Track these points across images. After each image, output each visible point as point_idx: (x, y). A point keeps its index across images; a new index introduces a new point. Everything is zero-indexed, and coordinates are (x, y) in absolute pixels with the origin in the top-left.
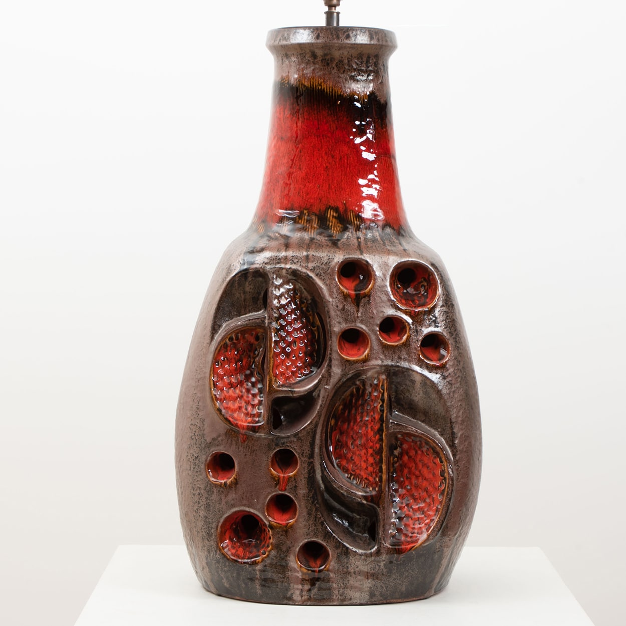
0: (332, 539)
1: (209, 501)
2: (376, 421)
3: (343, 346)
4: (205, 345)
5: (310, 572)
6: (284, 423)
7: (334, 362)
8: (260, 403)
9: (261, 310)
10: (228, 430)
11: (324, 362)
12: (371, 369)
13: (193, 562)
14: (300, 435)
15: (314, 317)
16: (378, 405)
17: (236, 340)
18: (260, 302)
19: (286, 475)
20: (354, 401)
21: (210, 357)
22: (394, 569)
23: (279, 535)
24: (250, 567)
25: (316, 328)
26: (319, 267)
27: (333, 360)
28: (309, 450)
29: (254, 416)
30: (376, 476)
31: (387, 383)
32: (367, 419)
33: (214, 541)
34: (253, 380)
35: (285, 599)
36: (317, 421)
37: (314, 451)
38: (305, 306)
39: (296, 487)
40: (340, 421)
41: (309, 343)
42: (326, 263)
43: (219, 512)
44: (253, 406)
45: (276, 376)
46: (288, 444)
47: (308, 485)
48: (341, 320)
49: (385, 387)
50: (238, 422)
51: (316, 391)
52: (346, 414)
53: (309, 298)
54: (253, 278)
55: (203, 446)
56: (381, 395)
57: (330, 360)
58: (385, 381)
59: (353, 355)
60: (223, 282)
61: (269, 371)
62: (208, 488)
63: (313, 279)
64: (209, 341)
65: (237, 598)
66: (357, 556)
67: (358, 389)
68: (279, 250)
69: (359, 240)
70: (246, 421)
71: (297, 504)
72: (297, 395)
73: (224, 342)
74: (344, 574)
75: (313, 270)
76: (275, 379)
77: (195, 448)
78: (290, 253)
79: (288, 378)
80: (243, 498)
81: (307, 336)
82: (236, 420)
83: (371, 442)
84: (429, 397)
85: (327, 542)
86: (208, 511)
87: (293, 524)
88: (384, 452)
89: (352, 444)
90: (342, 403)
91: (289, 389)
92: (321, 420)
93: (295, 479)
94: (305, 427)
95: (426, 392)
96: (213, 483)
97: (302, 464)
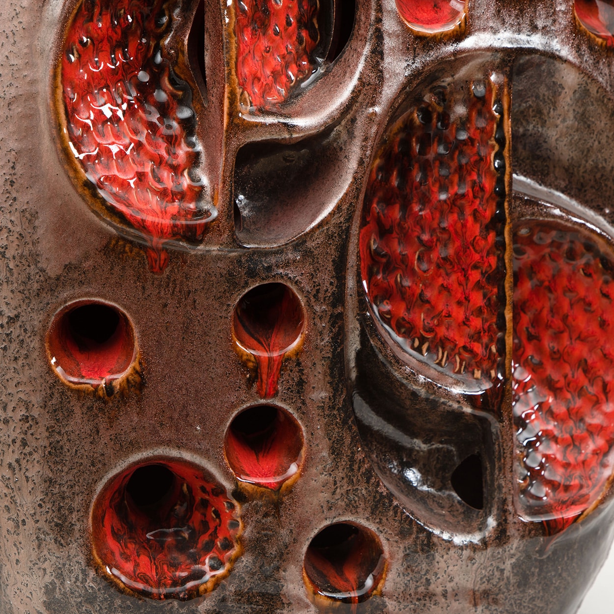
0: (391, 513)
1: (58, 438)
2: (487, 196)
5: (338, 603)
7: (389, 43)
10: (112, 239)
14: (310, 244)
16: (490, 154)
19: (275, 354)
21: (49, 38)
22: (533, 574)
23: (260, 517)
24: (182, 607)
27: (384, 35)
28: (331, 284)
29: (181, 196)
30: (491, 340)
31: (508, 93)
34: (162, 96)
36: (349, 206)
37: (345, 284)
39: (301, 383)
40: (375, 200)
43: (93, 465)
44: (176, 170)
46: (281, 271)
47: (332, 375)
49: (506, 106)
51: (343, 123)
55: (36, 286)
56: (495, 126)
57: (379, 36)
58: (506, 90)
61: (230, 73)
62: (54, 401)
66: (452, 552)
72: (301, 135)
74: (419, 600)
76: (242, 94)
77: (6, 292)
80: (162, 425)
83: (476, 251)
84: (589, 126)
85: (380, 523)
86: (56, 463)
87: (295, 482)
88: (507, 277)
89: (420, 259)
90: (380, 153)
91: (282, 120)
92: (359, 201)
93: (299, 364)
94: (322, 221)
95: (583, 114)
96: (69, 388)
97: (317, 320)
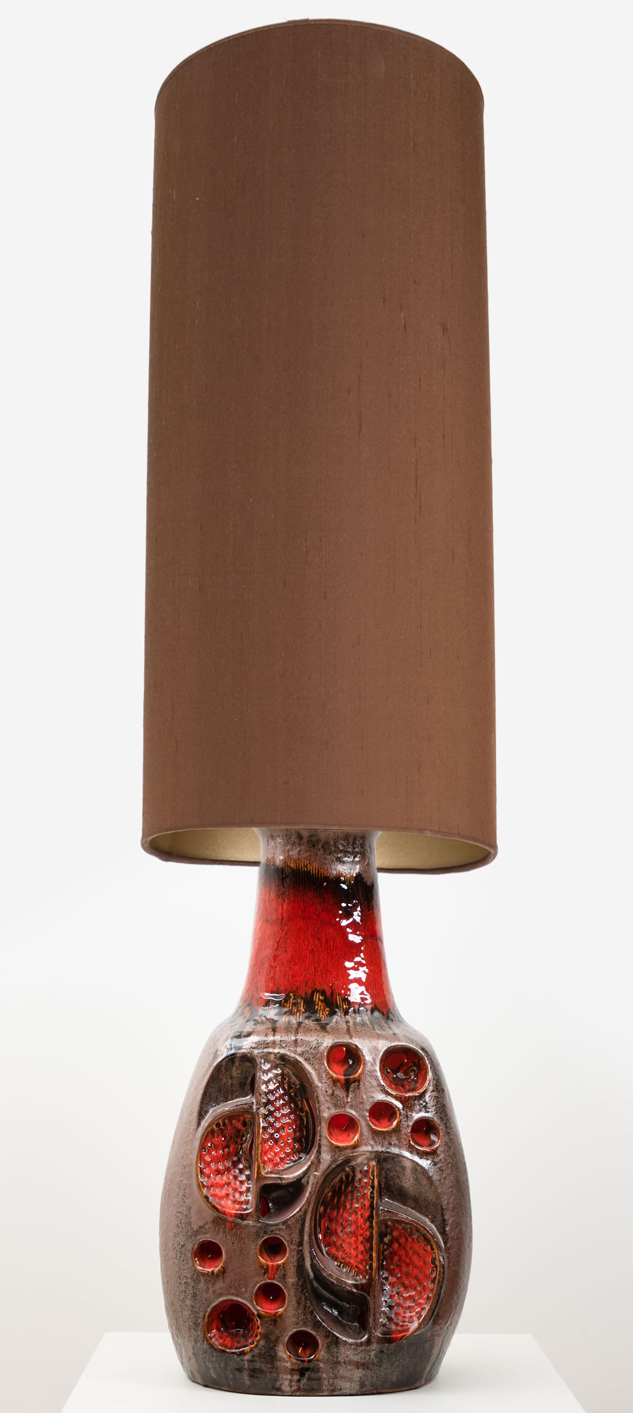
0: (321, 1328)
1: (196, 1290)
2: (366, 1208)
3: (332, 1131)
4: (191, 1131)
5: (299, 1362)
6: (272, 1211)
7: (324, 1149)
8: (248, 1190)
9: (248, 1095)
10: (215, 1217)
11: (313, 1148)
12: (361, 1155)
13: (178, 1352)
14: (289, 1223)
15: (302, 1102)
16: (368, 1192)
17: (223, 1126)
18: (248, 1087)
19: (275, 1264)
20: (343, 1188)
21: (197, 1144)
22: (385, 1358)
23: (268, 1325)
24: (238, 1357)
25: (304, 1114)
26: (308, 1051)
27: (322, 1146)
28: (298, 1238)
29: (242, 1203)
31: (377, 1169)
32: (357, 1206)
33: (201, 1331)
34: (241, 1166)
35: (273, 1390)
36: (306, 1208)
37: (303, 1239)
38: (293, 1092)
39: (285, 1275)
40: (329, 1208)
41: (297, 1129)
42: (315, 1048)
43: (206, 1301)
44: (241, 1193)
45: (264, 1162)
46: (277, 1232)
47: (297, 1273)
48: (330, 1106)
49: (375, 1174)
50: (225, 1209)
51: (305, 1178)
52: (335, 1201)
53: (298, 1083)
54: (240, 1063)
55: (190, 1234)
56: (371, 1181)
57: (320, 1146)
59: (342, 1141)
60: (210, 1067)
61: (258, 1158)
62: (195, 1277)
63: (302, 1064)
64: (195, 1127)
65: (224, 1388)
66: (347, 1346)
67: (347, 1176)
68: (266, 1035)
69: (348, 1024)
70: (233, 1209)
71: (286, 1293)
72: (286, 1181)
73: (211, 1128)
74: (333, 1364)
75: (301, 1055)
76: (264, 1166)
77: (181, 1236)
78: (278, 1038)
79: (276, 1165)
80: (230, 1287)
81: (296, 1122)
82: (224, 1207)
83: (361, 1229)
84: (420, 1183)
85: (317, 1331)
86: (195, 1300)
87: (282, 1313)
88: (374, 1240)
89: (341, 1231)
90: (331, 1190)
91: (278, 1176)
92: (310, 1207)
93: (284, 1268)
94: (294, 1214)
95: (417, 1178)
96: (199, 1272)
97: (292, 1252)
